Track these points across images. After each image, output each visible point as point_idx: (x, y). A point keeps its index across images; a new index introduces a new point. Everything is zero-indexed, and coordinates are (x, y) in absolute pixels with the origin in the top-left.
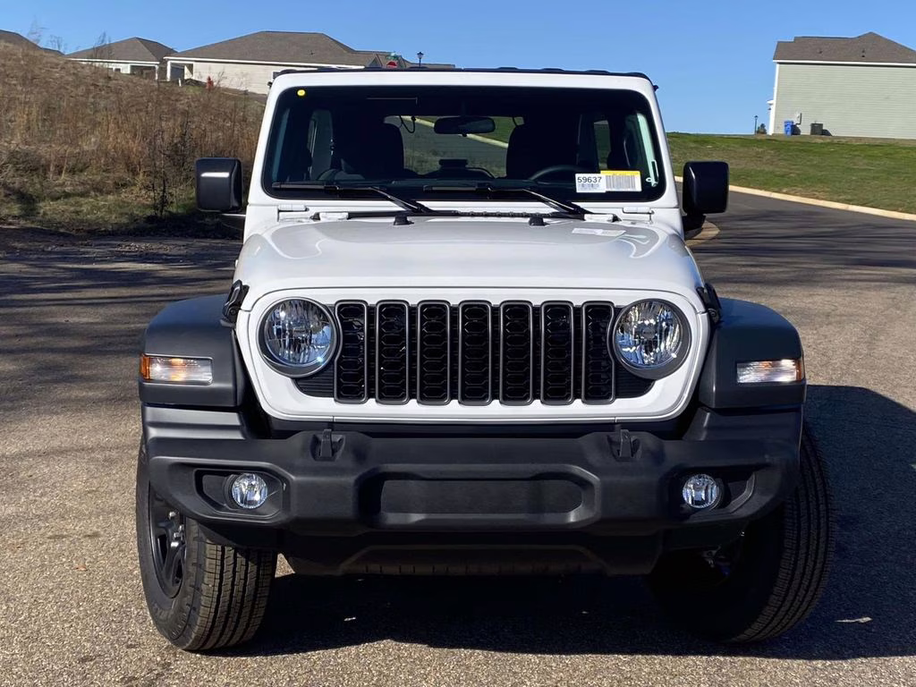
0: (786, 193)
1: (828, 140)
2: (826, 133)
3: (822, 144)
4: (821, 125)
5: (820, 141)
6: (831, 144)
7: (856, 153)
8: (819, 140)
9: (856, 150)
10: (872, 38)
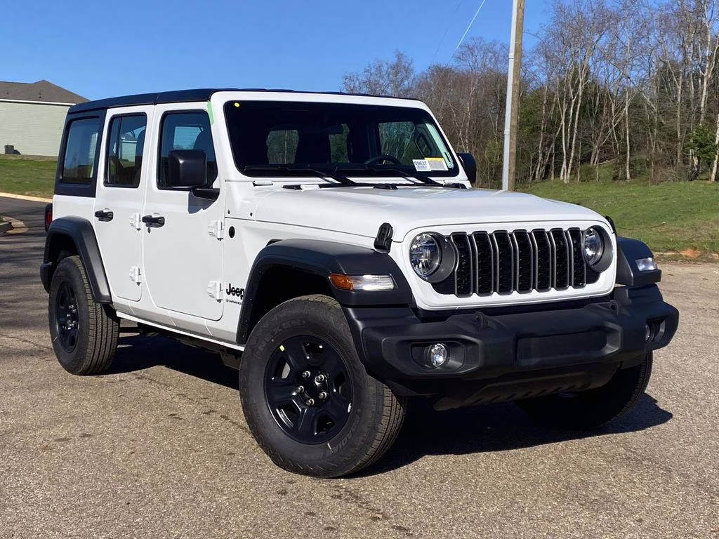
0: (28, 195)
1: (19, 158)
2: (17, 152)
3: (14, 160)
4: (13, 147)
5: (14, 158)
6: (22, 160)
7: (41, 167)
8: (12, 157)
9: (41, 166)
10: (44, 84)
